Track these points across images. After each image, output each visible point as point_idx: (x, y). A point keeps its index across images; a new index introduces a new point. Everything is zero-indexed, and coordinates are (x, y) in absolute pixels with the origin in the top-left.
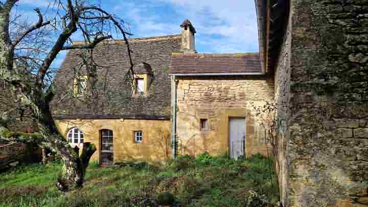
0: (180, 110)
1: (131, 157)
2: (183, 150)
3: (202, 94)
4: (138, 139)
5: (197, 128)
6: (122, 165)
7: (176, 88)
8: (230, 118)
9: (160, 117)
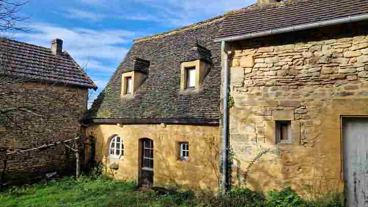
0: (237, 105)
1: (174, 181)
2: (242, 179)
3: (279, 72)
4: (184, 155)
5: (269, 139)
6: (161, 191)
7: (230, 65)
8: (347, 120)
9: (212, 120)
